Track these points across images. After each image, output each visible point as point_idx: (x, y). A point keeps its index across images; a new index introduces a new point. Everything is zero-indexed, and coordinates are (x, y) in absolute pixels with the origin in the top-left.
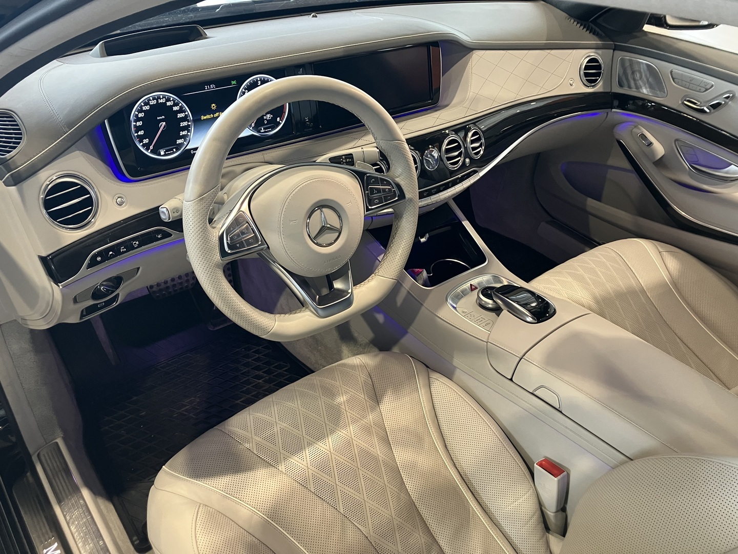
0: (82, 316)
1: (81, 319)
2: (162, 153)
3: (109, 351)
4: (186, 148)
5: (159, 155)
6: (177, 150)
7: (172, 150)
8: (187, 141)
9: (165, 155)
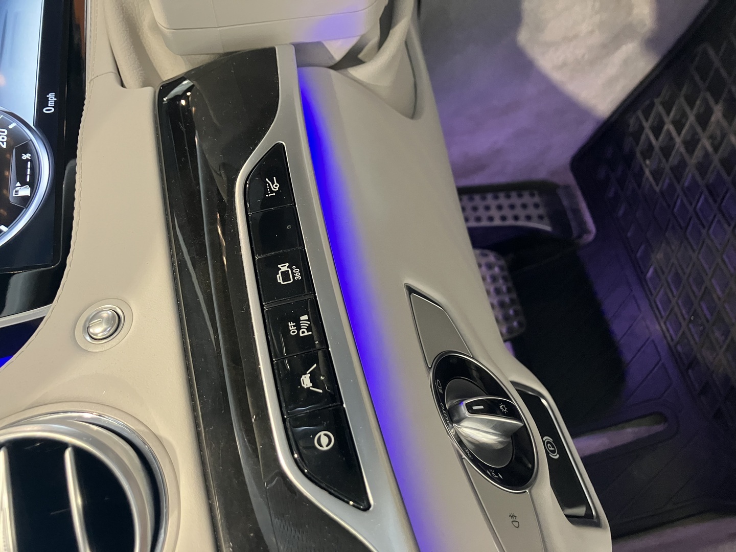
0: (588, 520)
1: (597, 524)
2: (25, 191)
3: (628, 434)
4: (32, 125)
5: (26, 201)
6: (26, 147)
7: (21, 165)
8: (8, 118)
9: (33, 185)
